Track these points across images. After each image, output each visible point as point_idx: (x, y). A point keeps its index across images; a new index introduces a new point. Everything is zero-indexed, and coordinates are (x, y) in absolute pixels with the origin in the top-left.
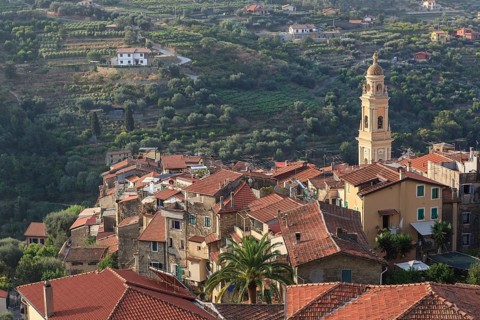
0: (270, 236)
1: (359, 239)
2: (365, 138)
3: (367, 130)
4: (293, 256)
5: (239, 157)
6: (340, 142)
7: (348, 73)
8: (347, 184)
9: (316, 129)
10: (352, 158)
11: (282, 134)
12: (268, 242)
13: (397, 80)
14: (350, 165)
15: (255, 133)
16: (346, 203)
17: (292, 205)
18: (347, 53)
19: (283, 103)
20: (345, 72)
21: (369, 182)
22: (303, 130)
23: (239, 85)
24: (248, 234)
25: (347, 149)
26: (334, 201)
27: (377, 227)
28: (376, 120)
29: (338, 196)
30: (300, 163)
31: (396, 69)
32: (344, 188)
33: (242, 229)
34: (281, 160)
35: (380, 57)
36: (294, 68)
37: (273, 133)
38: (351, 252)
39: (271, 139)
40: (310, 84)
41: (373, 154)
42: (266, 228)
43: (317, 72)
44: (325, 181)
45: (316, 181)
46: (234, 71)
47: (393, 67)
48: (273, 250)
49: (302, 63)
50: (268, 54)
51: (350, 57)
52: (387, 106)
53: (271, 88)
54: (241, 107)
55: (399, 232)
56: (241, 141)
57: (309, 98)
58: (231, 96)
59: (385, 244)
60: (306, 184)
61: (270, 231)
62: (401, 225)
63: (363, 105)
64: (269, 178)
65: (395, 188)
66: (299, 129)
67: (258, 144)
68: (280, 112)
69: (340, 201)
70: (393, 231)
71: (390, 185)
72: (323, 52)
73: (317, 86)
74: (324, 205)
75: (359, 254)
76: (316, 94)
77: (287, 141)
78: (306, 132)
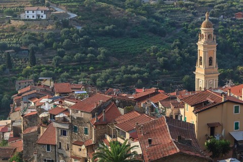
0: (130, 141)
1: (193, 143)
2: (200, 72)
3: (202, 66)
4: (146, 155)
5: (111, 85)
6: (183, 75)
7: (189, 26)
8: (186, 105)
9: (165, 65)
10: (191, 86)
11: (142, 69)
12: (129, 145)
13: (223, 32)
14: (189, 91)
15: (123, 68)
16: (185, 118)
17: (146, 119)
18: (188, 12)
19: (143, 47)
20: (187, 26)
21: (201, 104)
22: (157, 66)
23: (111, 34)
24: (115, 140)
25: (188, 80)
26: (177, 117)
27: (206, 135)
28: (207, 60)
29: (179, 113)
30: (153, 90)
31: (223, 24)
32: (183, 107)
33: (110, 136)
34: (140, 87)
35: (211, 16)
36: (151, 22)
37: (136, 68)
38: (187, 152)
39: (134, 73)
40: (162, 34)
41: (206, 84)
42: (128, 135)
43: (167, 25)
44: (170, 102)
45: (164, 102)
46: (108, 23)
47: (220, 22)
48: (132, 151)
49: (157, 18)
50: (132, 12)
51: (191, 15)
52: (215, 49)
53: (134, 36)
54: (112, 50)
55: (221, 138)
56: (112, 74)
57: (162, 44)
58: (106, 41)
59: (211, 147)
60: (157, 104)
61: (130, 138)
62: (223, 134)
63: (199, 49)
64: (131, 100)
65: (219, 107)
66: (154, 66)
67: (125, 76)
68: (141, 53)
69: (181, 116)
70: (217, 138)
71: (216, 105)
72: (172, 11)
73: (167, 35)
74: (169, 119)
75: (192, 154)
76: (166, 41)
77: (146, 74)
78: (159, 68)
